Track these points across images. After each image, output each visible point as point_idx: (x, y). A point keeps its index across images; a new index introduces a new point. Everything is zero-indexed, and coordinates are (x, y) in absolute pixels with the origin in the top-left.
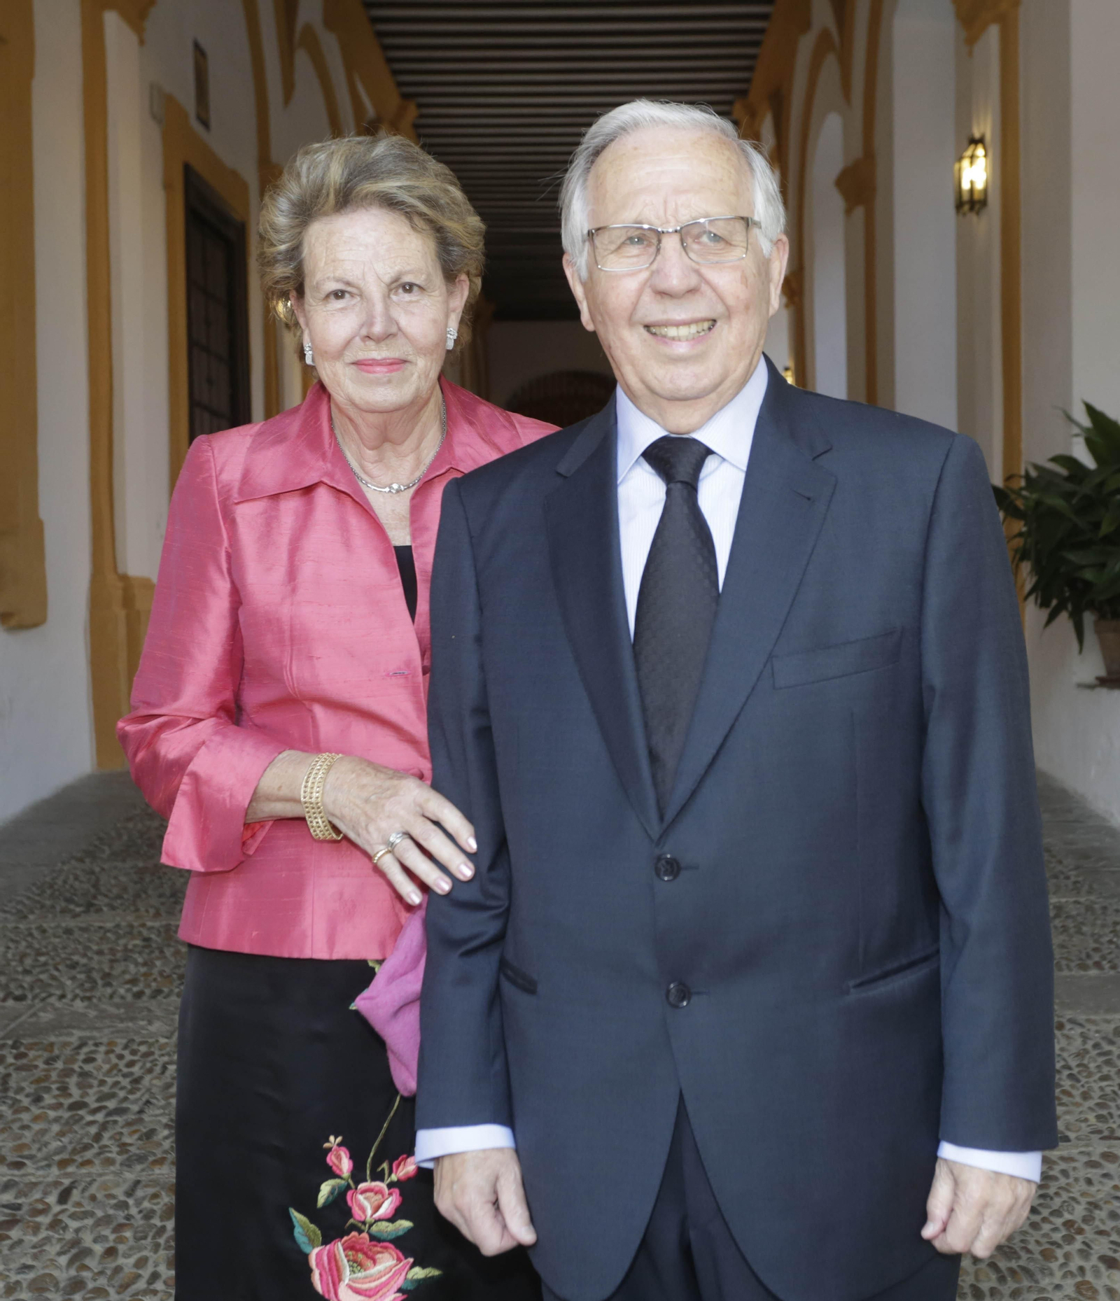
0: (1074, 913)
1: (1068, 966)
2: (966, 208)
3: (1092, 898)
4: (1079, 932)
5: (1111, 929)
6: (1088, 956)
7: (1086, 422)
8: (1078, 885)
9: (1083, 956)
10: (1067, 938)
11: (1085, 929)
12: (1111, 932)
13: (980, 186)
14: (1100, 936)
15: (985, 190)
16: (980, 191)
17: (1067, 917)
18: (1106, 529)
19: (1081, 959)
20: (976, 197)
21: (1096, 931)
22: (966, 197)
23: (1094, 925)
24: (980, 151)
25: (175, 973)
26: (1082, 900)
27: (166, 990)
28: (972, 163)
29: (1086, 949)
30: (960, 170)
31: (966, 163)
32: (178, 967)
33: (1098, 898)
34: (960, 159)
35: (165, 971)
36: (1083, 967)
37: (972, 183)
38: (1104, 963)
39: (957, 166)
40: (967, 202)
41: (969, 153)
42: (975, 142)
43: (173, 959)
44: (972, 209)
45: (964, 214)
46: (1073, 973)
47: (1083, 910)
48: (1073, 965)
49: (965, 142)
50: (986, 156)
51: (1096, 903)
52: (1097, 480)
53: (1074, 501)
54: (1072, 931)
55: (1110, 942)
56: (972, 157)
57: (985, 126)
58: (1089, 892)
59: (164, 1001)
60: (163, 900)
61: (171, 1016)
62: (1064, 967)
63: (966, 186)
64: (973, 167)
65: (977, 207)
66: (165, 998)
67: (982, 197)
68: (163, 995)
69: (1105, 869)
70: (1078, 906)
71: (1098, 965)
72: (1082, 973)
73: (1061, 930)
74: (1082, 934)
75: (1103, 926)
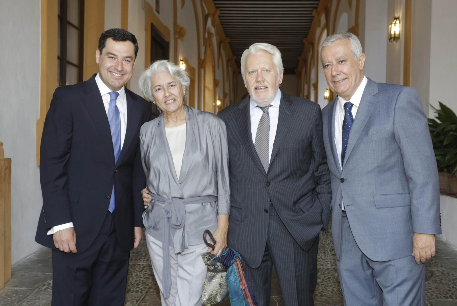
0: (438, 275)
1: (441, 297)
2: (393, 39)
3: (443, 269)
4: (441, 283)
5: (452, 282)
6: (447, 293)
7: (438, 108)
8: (437, 263)
9: (445, 293)
10: (438, 285)
11: (443, 281)
12: (453, 283)
13: (397, 33)
14: (449, 285)
15: (399, 34)
16: (397, 34)
17: (436, 276)
18: (445, 143)
19: (445, 294)
20: (396, 36)
21: (447, 283)
22: (393, 36)
23: (446, 280)
24: (398, 21)
25: (135, 283)
26: (439, 269)
27: (132, 290)
28: (395, 25)
29: (445, 290)
30: (391, 27)
31: (393, 25)
32: (136, 281)
33: (445, 269)
34: (391, 24)
35: (132, 282)
36: (446, 297)
37: (395, 32)
38: (453, 296)
39: (390, 26)
40: (393, 38)
41: (394, 22)
42: (396, 19)
43: (135, 277)
44: (394, 40)
45: (392, 41)
46: (443, 300)
47: (440, 274)
48: (442, 296)
49: (393, 19)
50: (400, 23)
51: (445, 271)
52: (443, 127)
53: (434, 134)
54: (439, 282)
55: (453, 287)
56: (395, 23)
57: (400, 13)
58: (442, 267)
59: (131, 294)
60: (134, 254)
61: (133, 301)
62: (439, 297)
63: (393, 33)
64: (396, 26)
65: (396, 39)
66: (131, 293)
67: (398, 36)
68: (131, 292)
69: (445, 258)
70: (439, 272)
71: (451, 297)
72: (446, 300)
73: (435, 281)
74: (443, 283)
75: (449, 281)
